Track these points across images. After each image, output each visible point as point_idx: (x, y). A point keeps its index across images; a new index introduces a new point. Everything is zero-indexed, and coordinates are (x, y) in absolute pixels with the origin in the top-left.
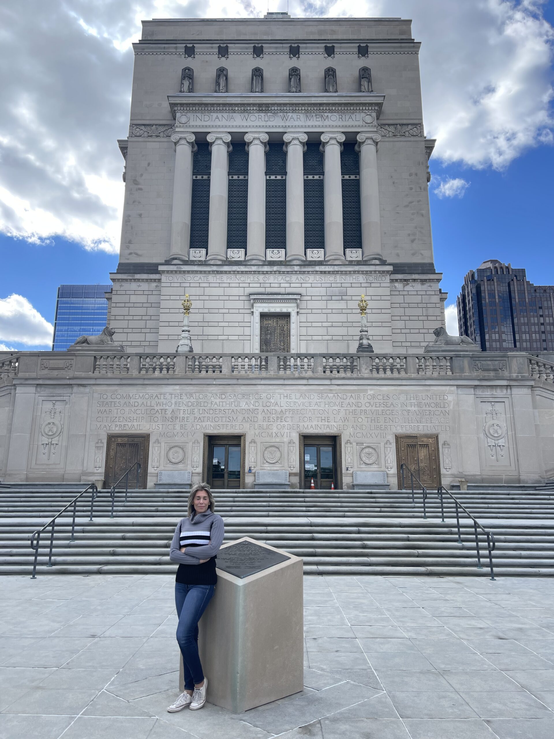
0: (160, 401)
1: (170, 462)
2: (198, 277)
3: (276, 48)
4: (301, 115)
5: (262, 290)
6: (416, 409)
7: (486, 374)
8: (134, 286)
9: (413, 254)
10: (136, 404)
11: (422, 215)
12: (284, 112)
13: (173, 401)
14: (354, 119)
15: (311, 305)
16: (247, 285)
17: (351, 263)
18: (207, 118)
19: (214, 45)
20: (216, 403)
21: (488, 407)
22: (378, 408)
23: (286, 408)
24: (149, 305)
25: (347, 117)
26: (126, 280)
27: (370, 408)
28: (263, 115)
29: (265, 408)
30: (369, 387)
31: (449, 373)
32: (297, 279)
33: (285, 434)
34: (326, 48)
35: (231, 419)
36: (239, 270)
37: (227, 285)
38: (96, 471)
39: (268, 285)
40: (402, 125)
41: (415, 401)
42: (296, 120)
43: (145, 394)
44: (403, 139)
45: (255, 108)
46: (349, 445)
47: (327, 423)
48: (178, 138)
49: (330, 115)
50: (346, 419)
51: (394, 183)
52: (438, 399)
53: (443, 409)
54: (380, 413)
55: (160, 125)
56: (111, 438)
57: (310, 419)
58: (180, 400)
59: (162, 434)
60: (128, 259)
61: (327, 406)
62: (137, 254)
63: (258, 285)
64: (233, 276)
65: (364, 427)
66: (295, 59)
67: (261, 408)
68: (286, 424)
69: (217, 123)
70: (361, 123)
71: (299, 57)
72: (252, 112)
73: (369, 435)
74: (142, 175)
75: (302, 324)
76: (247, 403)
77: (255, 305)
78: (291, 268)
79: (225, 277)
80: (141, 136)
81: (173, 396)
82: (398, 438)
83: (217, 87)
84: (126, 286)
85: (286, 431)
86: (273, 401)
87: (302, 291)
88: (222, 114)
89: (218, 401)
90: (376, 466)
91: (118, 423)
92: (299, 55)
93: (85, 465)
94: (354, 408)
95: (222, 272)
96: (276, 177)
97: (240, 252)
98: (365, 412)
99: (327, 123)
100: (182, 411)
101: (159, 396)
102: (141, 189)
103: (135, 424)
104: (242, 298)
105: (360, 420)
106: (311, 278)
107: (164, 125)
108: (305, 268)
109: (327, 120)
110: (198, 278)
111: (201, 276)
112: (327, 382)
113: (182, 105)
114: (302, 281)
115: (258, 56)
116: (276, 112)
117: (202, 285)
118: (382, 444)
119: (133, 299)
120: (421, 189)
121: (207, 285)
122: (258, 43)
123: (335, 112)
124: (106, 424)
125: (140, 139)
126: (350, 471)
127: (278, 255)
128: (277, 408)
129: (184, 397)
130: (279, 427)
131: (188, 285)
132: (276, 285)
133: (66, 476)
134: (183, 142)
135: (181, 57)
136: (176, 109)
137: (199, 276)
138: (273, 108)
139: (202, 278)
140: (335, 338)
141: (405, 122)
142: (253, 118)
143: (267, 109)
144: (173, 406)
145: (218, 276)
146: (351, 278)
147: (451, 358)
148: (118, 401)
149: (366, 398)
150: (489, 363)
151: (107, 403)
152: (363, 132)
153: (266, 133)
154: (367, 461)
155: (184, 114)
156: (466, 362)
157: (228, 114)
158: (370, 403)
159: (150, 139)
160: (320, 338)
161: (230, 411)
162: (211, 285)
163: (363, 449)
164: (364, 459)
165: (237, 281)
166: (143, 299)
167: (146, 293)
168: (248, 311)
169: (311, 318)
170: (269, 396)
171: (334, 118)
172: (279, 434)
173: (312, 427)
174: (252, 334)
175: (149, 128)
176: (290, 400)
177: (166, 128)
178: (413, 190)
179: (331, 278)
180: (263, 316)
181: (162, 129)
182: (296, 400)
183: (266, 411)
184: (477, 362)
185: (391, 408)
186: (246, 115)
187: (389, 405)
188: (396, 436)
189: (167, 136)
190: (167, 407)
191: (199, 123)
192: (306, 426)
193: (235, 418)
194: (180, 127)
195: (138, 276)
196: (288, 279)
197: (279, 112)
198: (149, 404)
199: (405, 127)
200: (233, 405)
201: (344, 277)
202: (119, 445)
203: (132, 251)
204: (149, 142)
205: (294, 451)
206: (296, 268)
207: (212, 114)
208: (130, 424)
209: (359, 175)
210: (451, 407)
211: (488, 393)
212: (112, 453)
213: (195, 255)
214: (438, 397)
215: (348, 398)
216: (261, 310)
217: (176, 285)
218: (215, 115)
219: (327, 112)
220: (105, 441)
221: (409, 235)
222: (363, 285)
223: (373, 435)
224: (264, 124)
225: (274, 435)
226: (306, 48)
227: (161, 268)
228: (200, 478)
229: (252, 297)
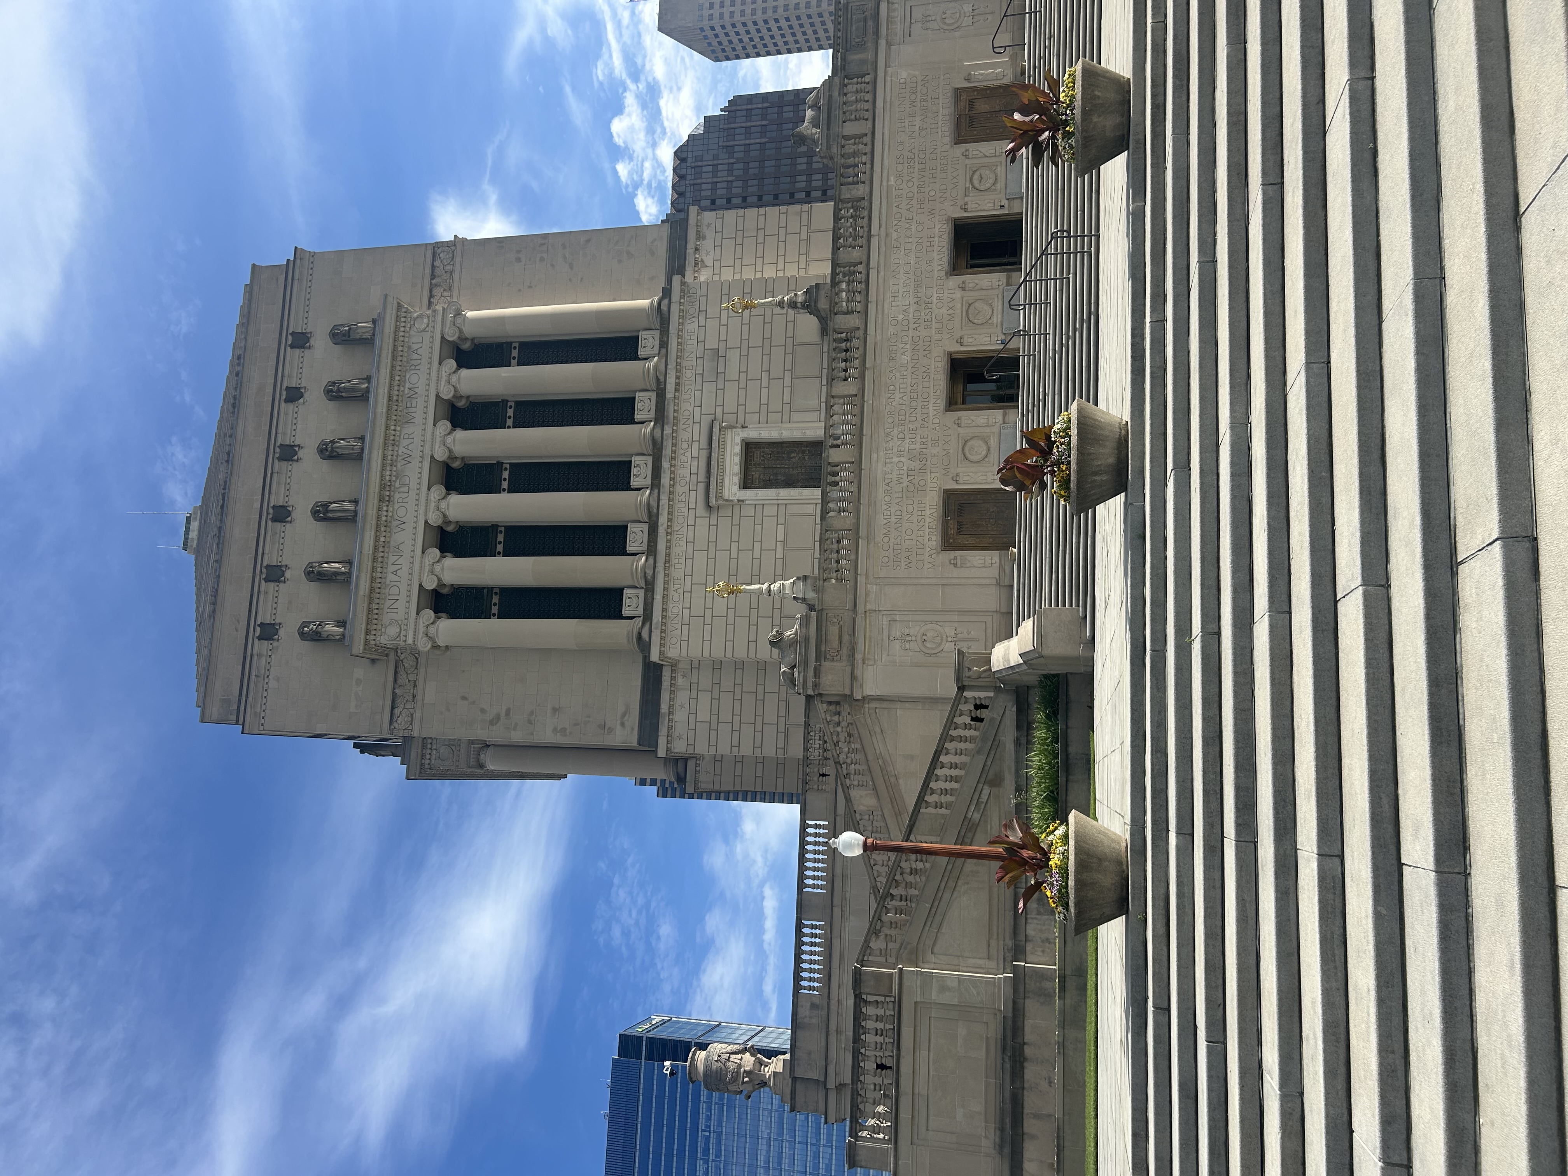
0: (895, 479)
1: (986, 456)
2: (674, 596)
3: (279, 483)
4: (405, 431)
5: (701, 487)
6: (918, 119)
7: (870, 31)
8: (680, 716)
9: (653, 254)
10: (899, 513)
11: (588, 241)
12: (396, 461)
13: (896, 460)
14: (420, 345)
15: (731, 406)
16: (692, 512)
17: (664, 344)
18: (395, 590)
19: (263, 589)
20: (901, 398)
21: (917, 28)
22: (916, 169)
23: (911, 297)
24: (716, 687)
25: (415, 356)
26: (670, 728)
27: (915, 180)
28: (397, 495)
29: (912, 326)
30: (885, 183)
31: (867, 79)
32: (685, 430)
33: (950, 296)
34: (289, 400)
35: (925, 374)
36: (666, 526)
37: (690, 545)
38: (998, 564)
39: (694, 477)
40: (433, 276)
41: (907, 121)
42: (410, 441)
43: (883, 502)
44: (456, 276)
45: (385, 508)
46: (969, 207)
47: (936, 239)
48: (426, 638)
49: (408, 385)
50: (931, 212)
51: (530, 287)
52: (904, 91)
53: (919, 84)
54: (923, 166)
55: (395, 681)
56: (949, 544)
57: (931, 262)
58: (895, 450)
59: (944, 472)
60: (633, 729)
61: (910, 240)
62: (624, 715)
63: (693, 494)
64: (676, 537)
65: (944, 187)
66: (301, 453)
67: (911, 333)
68: (935, 295)
69: (404, 572)
70: (427, 337)
71: (299, 446)
72: (390, 514)
73: (955, 180)
74: (483, 711)
75: (763, 419)
76: (903, 354)
77: (726, 497)
78: (667, 440)
79: (676, 550)
80: (412, 715)
81: (888, 460)
82: (959, 139)
83: (339, 577)
84: (680, 729)
85: (946, 294)
86: (901, 317)
87: (706, 421)
88: (390, 562)
89: (898, 396)
90: (999, 169)
91: (927, 537)
92: (296, 446)
93: (987, 581)
94: (914, 202)
95: (668, 555)
96: (505, 480)
97: (634, 530)
98: (920, 187)
99: (421, 390)
100: (912, 446)
101: (887, 481)
102: (508, 712)
103: (928, 512)
104: (713, 522)
105: (932, 193)
106: (686, 407)
107: (396, 673)
108: (668, 416)
109: (416, 390)
110: (676, 595)
111: (672, 589)
112: (874, 242)
113: (368, 632)
114: (690, 421)
115: (289, 514)
116: (394, 473)
117: (688, 588)
118: (967, 161)
119: (703, 715)
120: (544, 244)
121: (688, 578)
122: (268, 514)
123: (405, 376)
124: (927, 554)
125: (417, 715)
126: (1005, 202)
127: (643, 466)
128: (911, 310)
129: (891, 444)
130: (940, 305)
131: (686, 611)
132: (695, 463)
133: (1004, 609)
134: (432, 630)
135: (277, 648)
136: (373, 643)
137: (672, 592)
138: (388, 478)
139: (676, 587)
140: (788, 366)
141: (428, 271)
142: (401, 512)
143: (388, 488)
144: (903, 459)
145: (674, 561)
146: (689, 342)
147: (846, 76)
148: (892, 540)
149: (901, 187)
150: (854, 27)
151: (896, 556)
152: (442, 331)
153: (429, 489)
154: (991, 181)
155: (383, 630)
156: (854, 57)
157: (390, 554)
158: (908, 181)
159: (419, 697)
160: (787, 391)
161: (914, 376)
162: (689, 572)
163: (974, 187)
164: (988, 185)
165: (684, 529)
166: (705, 700)
167: (694, 695)
168: (736, 509)
169: (752, 406)
170: (894, 322)
171: (414, 379)
172: (951, 305)
173: (940, 259)
174: (776, 502)
175: (398, 701)
176: (901, 292)
177: (401, 670)
178: (545, 255)
179: (688, 374)
180: (746, 484)
181: (402, 679)
182: (901, 284)
183: (916, 325)
184: (854, 43)
185: (916, 151)
186: (395, 523)
187: (910, 154)
188: (955, 144)
189: (416, 668)
190: (905, 468)
191: (401, 605)
192: (940, 268)
193: (925, 369)
194: (406, 636)
195: (664, 708)
196: (685, 446)
197: (395, 469)
198: (900, 495)
199: (438, 272)
200: (905, 373)
201: (687, 354)
202: (959, 531)
203: (619, 722)
204: (423, 700)
205: (976, 281)
206: (668, 430)
207: (388, 582)
208: (928, 520)
209: (511, 343)
210: (917, 73)
211: (898, 27)
212: (971, 541)
213: (634, 605)
214: (901, 91)
215: (900, 211)
216: (736, 488)
217: (685, 632)
218: (391, 577)
219: (402, 389)
220: (953, 554)
221: (620, 261)
222: (702, 323)
223: (954, 174)
224: (413, 495)
225: (951, 311)
226: (284, 434)
227: (654, 657)
228: (1011, 412)
229: (713, 502)
